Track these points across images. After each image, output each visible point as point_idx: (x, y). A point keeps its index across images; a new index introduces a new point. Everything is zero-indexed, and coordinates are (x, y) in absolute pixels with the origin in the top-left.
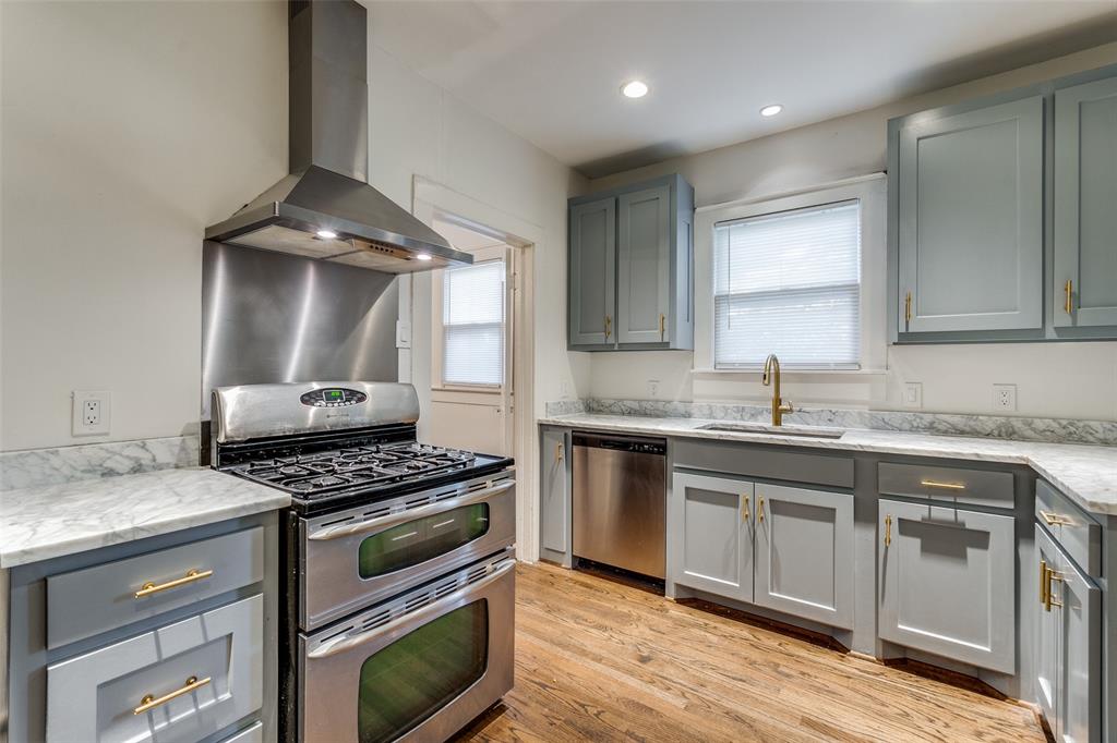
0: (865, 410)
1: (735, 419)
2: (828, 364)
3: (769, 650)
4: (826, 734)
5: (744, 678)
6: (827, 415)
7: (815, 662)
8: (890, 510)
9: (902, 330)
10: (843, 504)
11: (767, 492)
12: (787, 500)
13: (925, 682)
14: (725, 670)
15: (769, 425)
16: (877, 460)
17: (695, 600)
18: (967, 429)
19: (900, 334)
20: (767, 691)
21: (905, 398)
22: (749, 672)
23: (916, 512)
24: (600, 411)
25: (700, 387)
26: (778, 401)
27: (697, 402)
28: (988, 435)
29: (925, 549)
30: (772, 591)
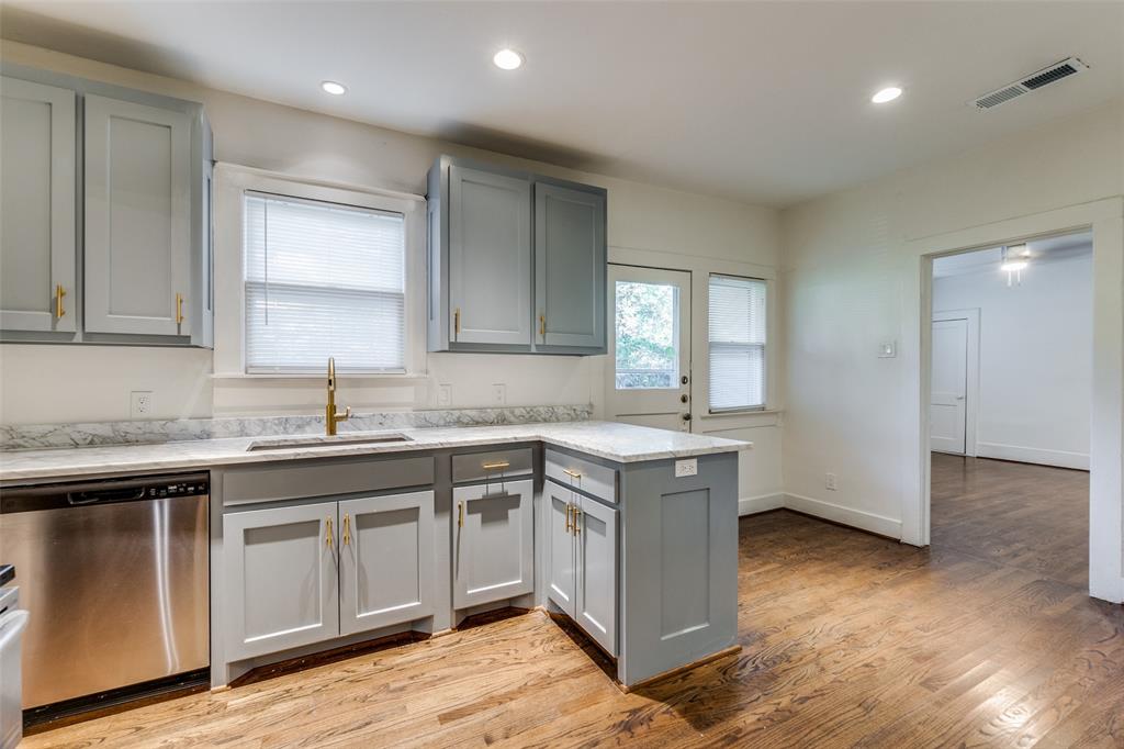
0: (409, 410)
1: (276, 433)
2: (378, 369)
3: (368, 677)
4: (462, 716)
5: (368, 720)
6: (378, 419)
7: (413, 662)
8: (462, 495)
9: (453, 340)
10: (425, 500)
11: (353, 508)
12: (375, 511)
13: (487, 628)
14: (344, 726)
15: (323, 435)
16: (449, 454)
17: (255, 671)
18: (480, 420)
19: (450, 343)
20: (396, 717)
21: (440, 399)
22: (369, 710)
23: (477, 492)
24: (19, 446)
25: (223, 398)
26: (332, 409)
27: (218, 418)
28: (492, 424)
29: (485, 521)
30: (359, 613)
